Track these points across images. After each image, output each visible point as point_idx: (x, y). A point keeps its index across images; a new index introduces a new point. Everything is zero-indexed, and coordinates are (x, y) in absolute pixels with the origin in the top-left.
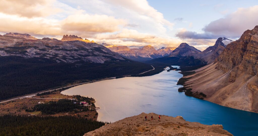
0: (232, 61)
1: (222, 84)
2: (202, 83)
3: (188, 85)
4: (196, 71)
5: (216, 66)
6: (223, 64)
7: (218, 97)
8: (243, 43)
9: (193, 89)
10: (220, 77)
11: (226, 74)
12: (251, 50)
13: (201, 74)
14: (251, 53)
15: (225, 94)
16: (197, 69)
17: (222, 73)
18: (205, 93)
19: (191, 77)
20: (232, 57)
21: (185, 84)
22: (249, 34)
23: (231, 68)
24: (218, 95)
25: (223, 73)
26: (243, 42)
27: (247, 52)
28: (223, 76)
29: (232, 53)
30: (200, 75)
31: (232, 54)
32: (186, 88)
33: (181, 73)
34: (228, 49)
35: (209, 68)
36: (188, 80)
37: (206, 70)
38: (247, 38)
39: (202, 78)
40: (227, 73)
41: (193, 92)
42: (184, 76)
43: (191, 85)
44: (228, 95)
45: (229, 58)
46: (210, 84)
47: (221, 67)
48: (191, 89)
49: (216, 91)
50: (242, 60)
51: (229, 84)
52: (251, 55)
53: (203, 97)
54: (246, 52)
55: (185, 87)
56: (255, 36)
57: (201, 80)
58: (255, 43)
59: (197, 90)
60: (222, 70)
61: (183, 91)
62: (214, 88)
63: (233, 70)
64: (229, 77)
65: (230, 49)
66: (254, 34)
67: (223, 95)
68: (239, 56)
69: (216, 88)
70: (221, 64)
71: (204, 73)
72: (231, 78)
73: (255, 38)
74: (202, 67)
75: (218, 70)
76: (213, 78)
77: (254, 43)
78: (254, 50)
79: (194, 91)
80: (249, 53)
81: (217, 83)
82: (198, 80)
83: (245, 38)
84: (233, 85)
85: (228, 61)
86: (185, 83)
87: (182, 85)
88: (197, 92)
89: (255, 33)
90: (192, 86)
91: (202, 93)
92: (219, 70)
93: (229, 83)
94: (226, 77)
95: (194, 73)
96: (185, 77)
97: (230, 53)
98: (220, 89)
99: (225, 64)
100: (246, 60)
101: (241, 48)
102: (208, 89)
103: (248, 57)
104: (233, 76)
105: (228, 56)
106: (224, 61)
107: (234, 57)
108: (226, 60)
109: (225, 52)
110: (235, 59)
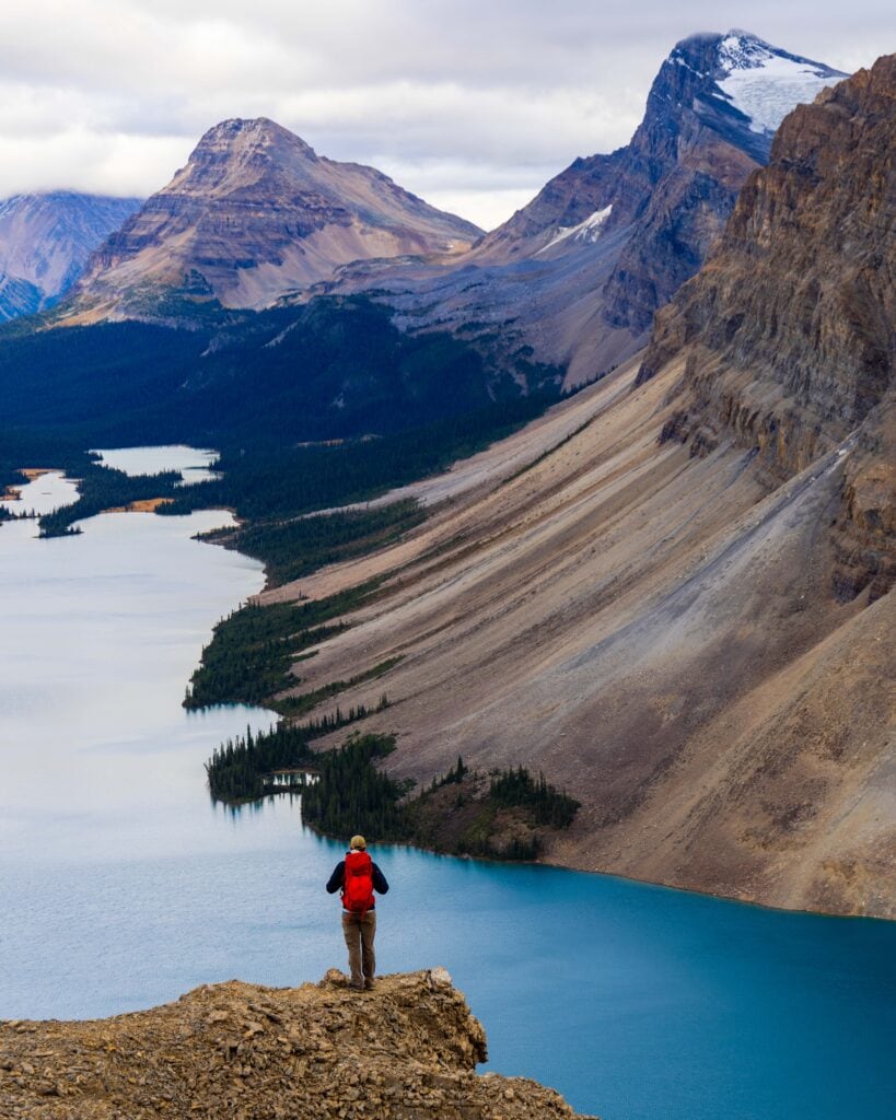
0: (855, 323)
1: (757, 633)
2: (515, 642)
3: (334, 689)
4: (429, 491)
5: (677, 404)
6: (747, 367)
7: (714, 811)
9: (399, 744)
10: (728, 540)
11: (798, 490)
13: (499, 526)
15: (801, 756)
16: (434, 464)
17: (744, 488)
18: (555, 779)
19: (374, 582)
20: (850, 272)
21: (294, 681)
23: (848, 412)
24: (714, 779)
25: (756, 489)
28: (751, 532)
29: (848, 221)
30: (477, 548)
31: (842, 239)
32: (314, 732)
33: (228, 546)
34: (790, 176)
35: (585, 444)
36: (335, 622)
37: (546, 472)
39: (512, 580)
40: (800, 476)
41: (411, 783)
42: (276, 579)
43: (369, 695)
44: (832, 766)
45: (813, 292)
46: (606, 644)
47: (731, 410)
48: (380, 747)
49: (690, 724)
51: (838, 623)
53: (538, 831)
55: (302, 723)
57: (500, 606)
59: (454, 743)
60: (741, 455)
61: (273, 791)
62: (664, 692)
63: (863, 439)
64: (834, 532)
65: (820, 168)
67: (772, 764)
69: (692, 696)
70: (730, 376)
71: (524, 509)
72: (848, 544)
74: (501, 437)
75: (702, 448)
76: (650, 569)
79: (423, 771)
81: (694, 617)
82: (466, 609)
84: (883, 626)
85: (806, 331)
86: (297, 669)
87: (256, 697)
88: (462, 770)
90: (385, 705)
91: (523, 775)
92: (712, 447)
93: (836, 608)
94: (794, 535)
95: (408, 518)
96: (289, 591)
97: (824, 222)
98: (729, 693)
99: (768, 370)
102: (588, 717)
104: (873, 514)
105: (805, 259)
106: (758, 336)
107: (873, 271)
108: (774, 311)
109: (760, 222)
110: (881, 296)
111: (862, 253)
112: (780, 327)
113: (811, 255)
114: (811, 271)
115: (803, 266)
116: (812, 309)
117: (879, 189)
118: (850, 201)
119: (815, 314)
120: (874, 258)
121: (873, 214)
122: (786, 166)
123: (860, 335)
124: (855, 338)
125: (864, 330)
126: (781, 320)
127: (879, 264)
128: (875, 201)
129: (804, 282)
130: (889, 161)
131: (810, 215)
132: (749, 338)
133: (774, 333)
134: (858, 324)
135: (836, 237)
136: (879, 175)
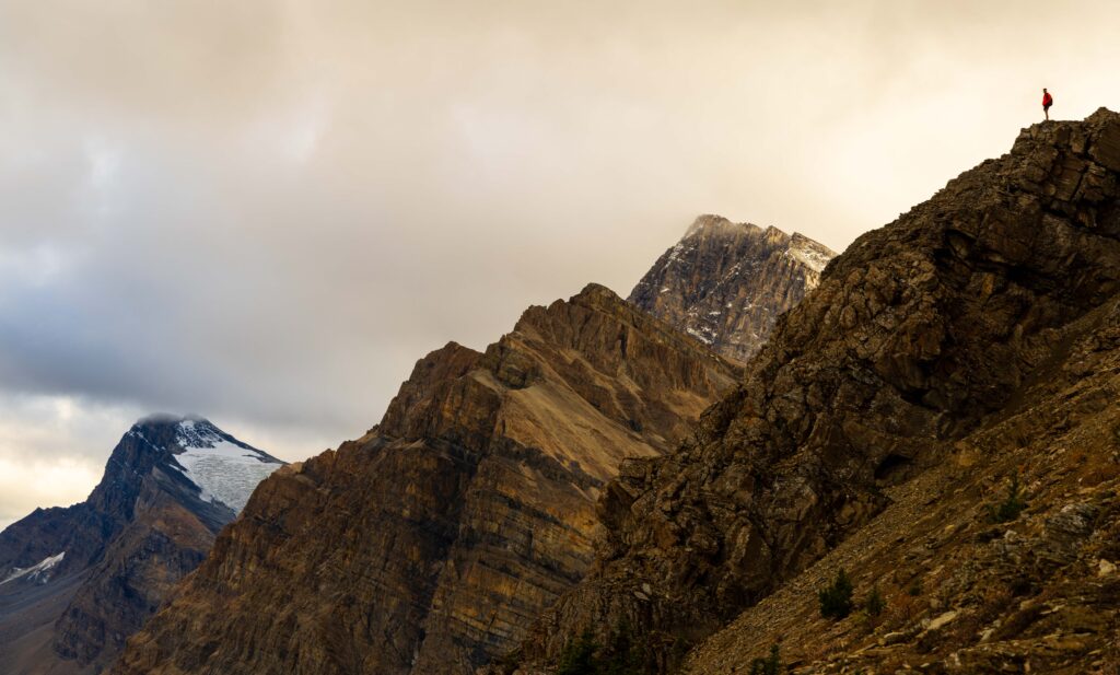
0: (330, 651)
8: (430, 465)
12: (498, 539)
14: (505, 570)
20: (325, 608)
22: (483, 378)
26: (424, 451)
27: (464, 554)
29: (323, 567)
31: (318, 581)
34: (261, 531)
38: (464, 421)
45: (291, 623)
50: (422, 635)
52: (505, 589)
54: (452, 550)
56: (526, 401)
58: (529, 463)
65: (289, 527)
66: (514, 387)
68: (394, 601)
73: (534, 421)
77: (527, 471)
78: (521, 537)
80: (482, 562)
83: (447, 415)
85: (283, 655)
89: (524, 377)
97: (301, 567)
100: (457, 641)
101: (406, 513)
103: (480, 606)
105: (283, 596)
106: (236, 658)
107: (346, 608)
108: (253, 637)
109: (231, 567)
110: (352, 629)
111: (337, 593)
112: (257, 652)
113: (288, 593)
114: (288, 606)
115: (282, 602)
116: (289, 638)
117: (354, 542)
118: (326, 550)
119: (293, 642)
120: (349, 598)
121: (347, 562)
122: (259, 522)
123: (334, 660)
124: (329, 662)
125: (337, 656)
126: (258, 646)
127: (353, 603)
128: (350, 552)
129: (283, 614)
130: (364, 521)
131: (289, 560)
132: (228, 659)
133: (250, 657)
134: (332, 651)
135: (312, 580)
136: (355, 531)
